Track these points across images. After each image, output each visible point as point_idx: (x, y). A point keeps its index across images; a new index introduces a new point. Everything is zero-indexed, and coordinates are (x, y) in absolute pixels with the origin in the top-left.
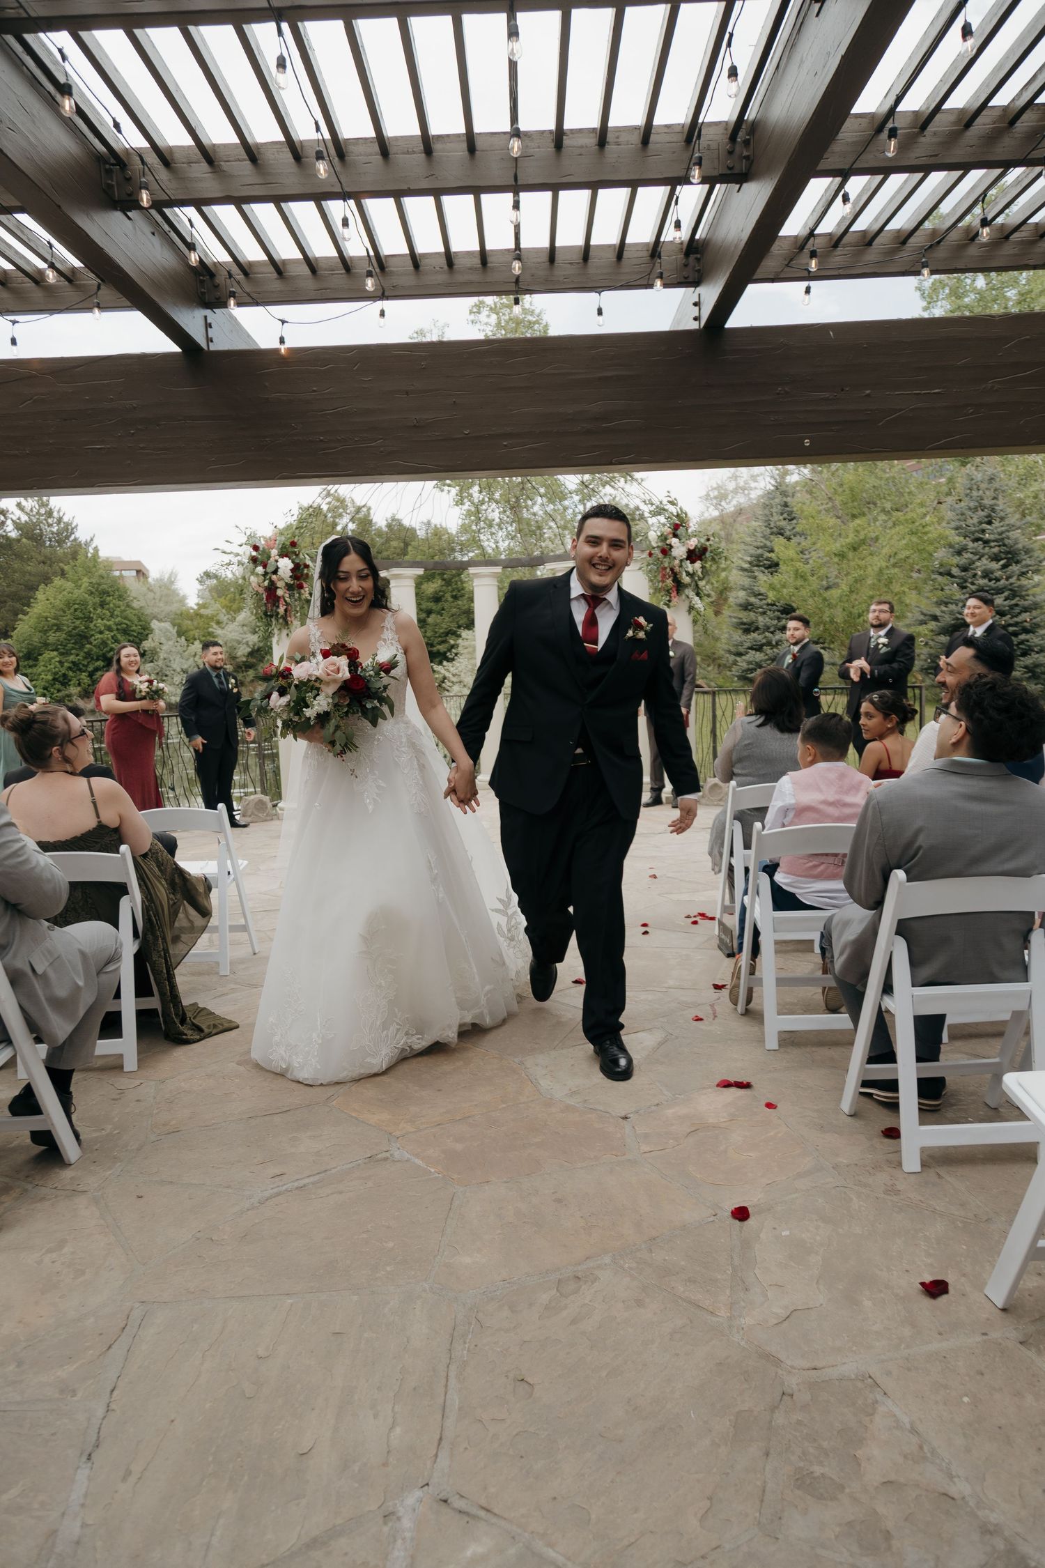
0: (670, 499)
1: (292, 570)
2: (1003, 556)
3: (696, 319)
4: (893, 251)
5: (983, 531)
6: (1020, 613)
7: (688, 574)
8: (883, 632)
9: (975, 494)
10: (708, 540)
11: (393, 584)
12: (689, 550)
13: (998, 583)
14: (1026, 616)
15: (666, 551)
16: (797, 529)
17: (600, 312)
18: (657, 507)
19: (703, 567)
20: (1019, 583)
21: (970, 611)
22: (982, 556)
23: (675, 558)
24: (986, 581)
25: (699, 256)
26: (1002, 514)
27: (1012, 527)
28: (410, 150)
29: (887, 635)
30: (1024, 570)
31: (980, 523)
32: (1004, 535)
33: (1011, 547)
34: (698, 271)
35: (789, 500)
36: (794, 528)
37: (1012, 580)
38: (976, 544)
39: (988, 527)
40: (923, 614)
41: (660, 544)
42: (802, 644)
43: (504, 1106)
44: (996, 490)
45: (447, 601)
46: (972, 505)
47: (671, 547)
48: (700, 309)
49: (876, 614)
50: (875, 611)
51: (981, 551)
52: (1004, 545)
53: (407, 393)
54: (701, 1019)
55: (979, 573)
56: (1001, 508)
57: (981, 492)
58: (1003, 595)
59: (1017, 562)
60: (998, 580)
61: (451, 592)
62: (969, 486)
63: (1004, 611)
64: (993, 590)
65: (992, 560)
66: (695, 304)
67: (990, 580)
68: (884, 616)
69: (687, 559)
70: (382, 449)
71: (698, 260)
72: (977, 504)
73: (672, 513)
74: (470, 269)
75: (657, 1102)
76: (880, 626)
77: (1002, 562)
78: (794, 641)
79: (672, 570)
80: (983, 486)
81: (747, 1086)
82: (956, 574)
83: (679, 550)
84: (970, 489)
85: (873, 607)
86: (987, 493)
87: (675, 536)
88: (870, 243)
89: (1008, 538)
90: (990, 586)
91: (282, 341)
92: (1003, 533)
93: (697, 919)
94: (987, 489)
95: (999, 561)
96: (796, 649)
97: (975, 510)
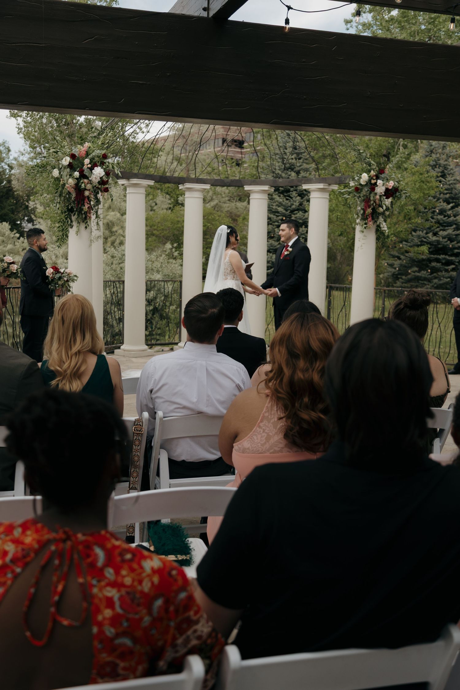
2: (451, 201)
9: (434, 155)
12: (387, 188)
15: (372, 188)
22: (438, 199)
23: (377, 194)
24: (442, 217)
32: (452, 186)
33: (457, 195)
37: (458, 217)
39: (443, 179)
46: (431, 163)
47: (376, 185)
51: (438, 196)
52: (452, 193)
55: (437, 211)
56: (451, 167)
57: (438, 155)
58: (452, 227)
60: (449, 217)
63: (452, 238)
64: (445, 223)
65: (445, 203)
67: (445, 217)
69: (384, 195)
72: (434, 163)
77: (451, 205)
83: (380, 189)
86: (442, 156)
89: (455, 189)
90: (443, 220)
92: (449, 185)
94: (442, 154)
95: (449, 203)
97: (434, 167)
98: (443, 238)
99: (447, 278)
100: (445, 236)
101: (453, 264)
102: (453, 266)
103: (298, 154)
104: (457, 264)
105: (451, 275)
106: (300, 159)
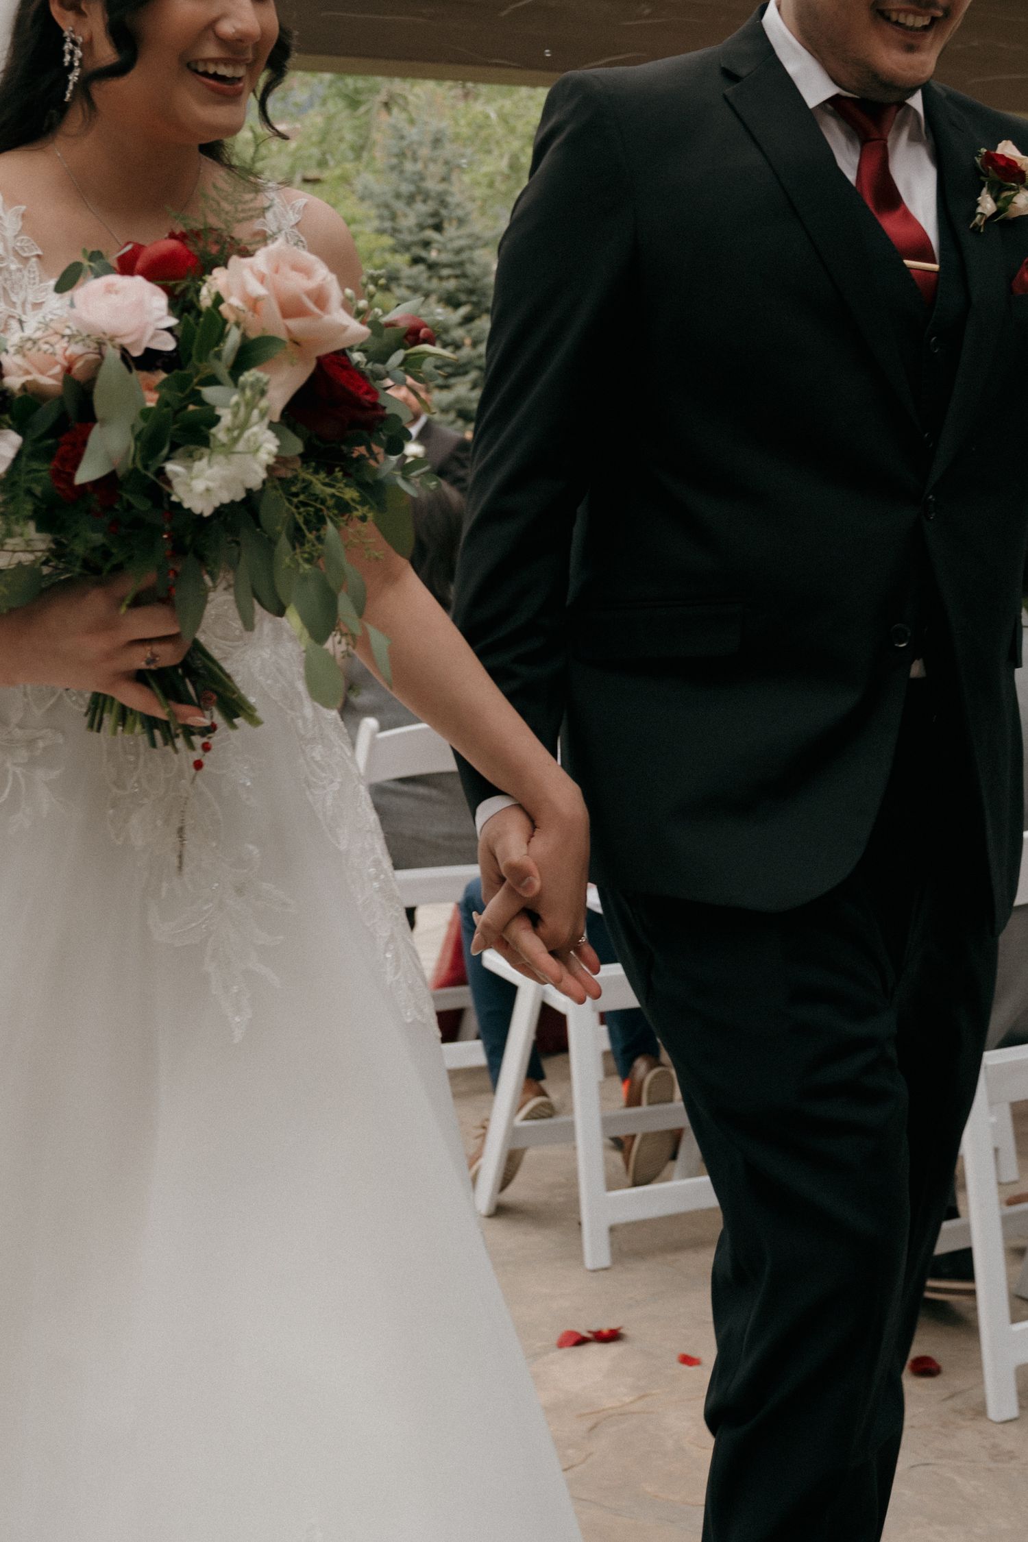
2: (463, 297)
5: (426, 244)
9: (409, 166)
26: (460, 213)
31: (421, 227)
32: (464, 256)
33: (477, 280)
38: (415, 269)
39: (436, 236)
44: (446, 163)
46: (406, 188)
52: (465, 275)
57: (419, 165)
60: (457, 346)
62: (396, 150)
72: (411, 187)
77: (464, 310)
80: (425, 152)
84: (401, 155)
86: (432, 168)
89: (472, 262)
92: (459, 251)
94: (430, 160)
97: (410, 200)
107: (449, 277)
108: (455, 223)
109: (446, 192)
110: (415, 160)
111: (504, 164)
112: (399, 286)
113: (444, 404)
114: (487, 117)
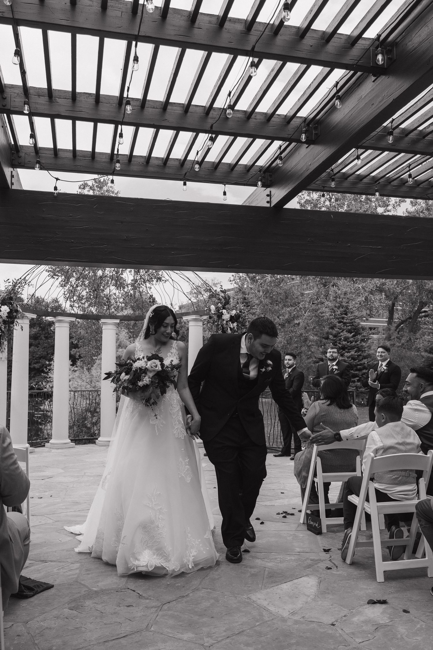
0: (222, 290)
1: (8, 313)
2: (353, 331)
3: (268, 202)
4: (354, 183)
5: (343, 318)
6: (362, 359)
7: (230, 328)
8: (334, 363)
9: (338, 300)
10: (240, 312)
11: (57, 325)
12: (231, 316)
13: (352, 344)
14: (365, 361)
15: (220, 315)
16: (252, 311)
17: (225, 193)
18: (213, 292)
19: (237, 325)
20: (361, 344)
21: (379, 354)
22: (343, 330)
23: (224, 320)
24: (346, 343)
25: (271, 174)
26: (352, 310)
27: (356, 317)
28: (155, 107)
29: (336, 365)
30: (363, 338)
31: (342, 314)
32: (353, 321)
33: (356, 326)
34: (271, 181)
35: (247, 296)
36: (249, 311)
37: (358, 343)
38: (340, 324)
39: (346, 316)
40: (316, 358)
41: (216, 312)
42: (293, 368)
43: (258, 623)
44: (348, 299)
45: (41, 339)
46: (337, 305)
47: (222, 314)
48: (270, 198)
49: (331, 353)
50: (330, 352)
51: (343, 328)
52: (353, 325)
53: (122, 223)
54: (331, 568)
55: (343, 338)
56: (351, 307)
57: (341, 299)
58: (354, 350)
59: (359, 334)
60: (351, 342)
61: (44, 335)
62: (335, 296)
63: (355, 358)
64: (348, 347)
65: (348, 333)
66: (268, 195)
67: (348, 343)
68: (335, 355)
69: (230, 321)
70: (106, 250)
71: (271, 176)
72: (339, 305)
73: (222, 297)
74: (158, 166)
75: (343, 615)
76: (333, 360)
77: (353, 334)
78: (288, 366)
79: (222, 326)
80: (342, 296)
81: (384, 602)
82: (331, 338)
83: (226, 316)
85: (329, 350)
86: (344, 300)
87: (224, 308)
88: (346, 179)
89: (355, 322)
90: (348, 345)
91: (56, 188)
92: (352, 319)
93: (284, 514)
94: (344, 298)
95: (351, 333)
96: (290, 370)
97: (339, 308)
98: (348, 358)
99: (353, 387)
100: (349, 356)
101: (358, 376)
102: (358, 378)
103: (247, 303)
104: (360, 376)
105: (357, 385)
106: (248, 306)
107: (349, 326)
108: (350, 313)
109: (348, 306)
110: (340, 298)
111: (363, 299)
112: (336, 328)
113: (348, 356)
114: (359, 288)
